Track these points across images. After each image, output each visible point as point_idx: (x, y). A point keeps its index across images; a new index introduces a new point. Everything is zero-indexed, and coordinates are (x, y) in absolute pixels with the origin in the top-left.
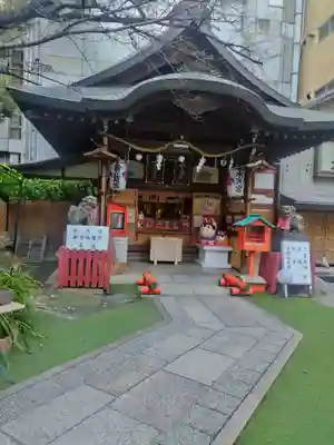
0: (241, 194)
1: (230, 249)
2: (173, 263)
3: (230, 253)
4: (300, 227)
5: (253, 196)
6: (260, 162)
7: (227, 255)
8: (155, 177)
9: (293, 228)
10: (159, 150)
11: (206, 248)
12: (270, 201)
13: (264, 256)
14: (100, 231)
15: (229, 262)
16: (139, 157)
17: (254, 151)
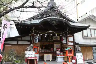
0: (66, 43)
1: (64, 56)
2: (50, 61)
3: (64, 58)
4: (80, 50)
5: (69, 43)
6: (69, 35)
7: (63, 58)
8: (44, 39)
9: (78, 50)
10: (46, 33)
11: (58, 56)
12: (73, 44)
13: (72, 57)
14: (33, 53)
15: (64, 60)
16: (41, 35)
17: (68, 33)
